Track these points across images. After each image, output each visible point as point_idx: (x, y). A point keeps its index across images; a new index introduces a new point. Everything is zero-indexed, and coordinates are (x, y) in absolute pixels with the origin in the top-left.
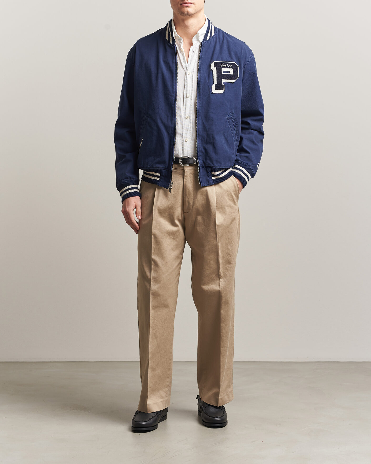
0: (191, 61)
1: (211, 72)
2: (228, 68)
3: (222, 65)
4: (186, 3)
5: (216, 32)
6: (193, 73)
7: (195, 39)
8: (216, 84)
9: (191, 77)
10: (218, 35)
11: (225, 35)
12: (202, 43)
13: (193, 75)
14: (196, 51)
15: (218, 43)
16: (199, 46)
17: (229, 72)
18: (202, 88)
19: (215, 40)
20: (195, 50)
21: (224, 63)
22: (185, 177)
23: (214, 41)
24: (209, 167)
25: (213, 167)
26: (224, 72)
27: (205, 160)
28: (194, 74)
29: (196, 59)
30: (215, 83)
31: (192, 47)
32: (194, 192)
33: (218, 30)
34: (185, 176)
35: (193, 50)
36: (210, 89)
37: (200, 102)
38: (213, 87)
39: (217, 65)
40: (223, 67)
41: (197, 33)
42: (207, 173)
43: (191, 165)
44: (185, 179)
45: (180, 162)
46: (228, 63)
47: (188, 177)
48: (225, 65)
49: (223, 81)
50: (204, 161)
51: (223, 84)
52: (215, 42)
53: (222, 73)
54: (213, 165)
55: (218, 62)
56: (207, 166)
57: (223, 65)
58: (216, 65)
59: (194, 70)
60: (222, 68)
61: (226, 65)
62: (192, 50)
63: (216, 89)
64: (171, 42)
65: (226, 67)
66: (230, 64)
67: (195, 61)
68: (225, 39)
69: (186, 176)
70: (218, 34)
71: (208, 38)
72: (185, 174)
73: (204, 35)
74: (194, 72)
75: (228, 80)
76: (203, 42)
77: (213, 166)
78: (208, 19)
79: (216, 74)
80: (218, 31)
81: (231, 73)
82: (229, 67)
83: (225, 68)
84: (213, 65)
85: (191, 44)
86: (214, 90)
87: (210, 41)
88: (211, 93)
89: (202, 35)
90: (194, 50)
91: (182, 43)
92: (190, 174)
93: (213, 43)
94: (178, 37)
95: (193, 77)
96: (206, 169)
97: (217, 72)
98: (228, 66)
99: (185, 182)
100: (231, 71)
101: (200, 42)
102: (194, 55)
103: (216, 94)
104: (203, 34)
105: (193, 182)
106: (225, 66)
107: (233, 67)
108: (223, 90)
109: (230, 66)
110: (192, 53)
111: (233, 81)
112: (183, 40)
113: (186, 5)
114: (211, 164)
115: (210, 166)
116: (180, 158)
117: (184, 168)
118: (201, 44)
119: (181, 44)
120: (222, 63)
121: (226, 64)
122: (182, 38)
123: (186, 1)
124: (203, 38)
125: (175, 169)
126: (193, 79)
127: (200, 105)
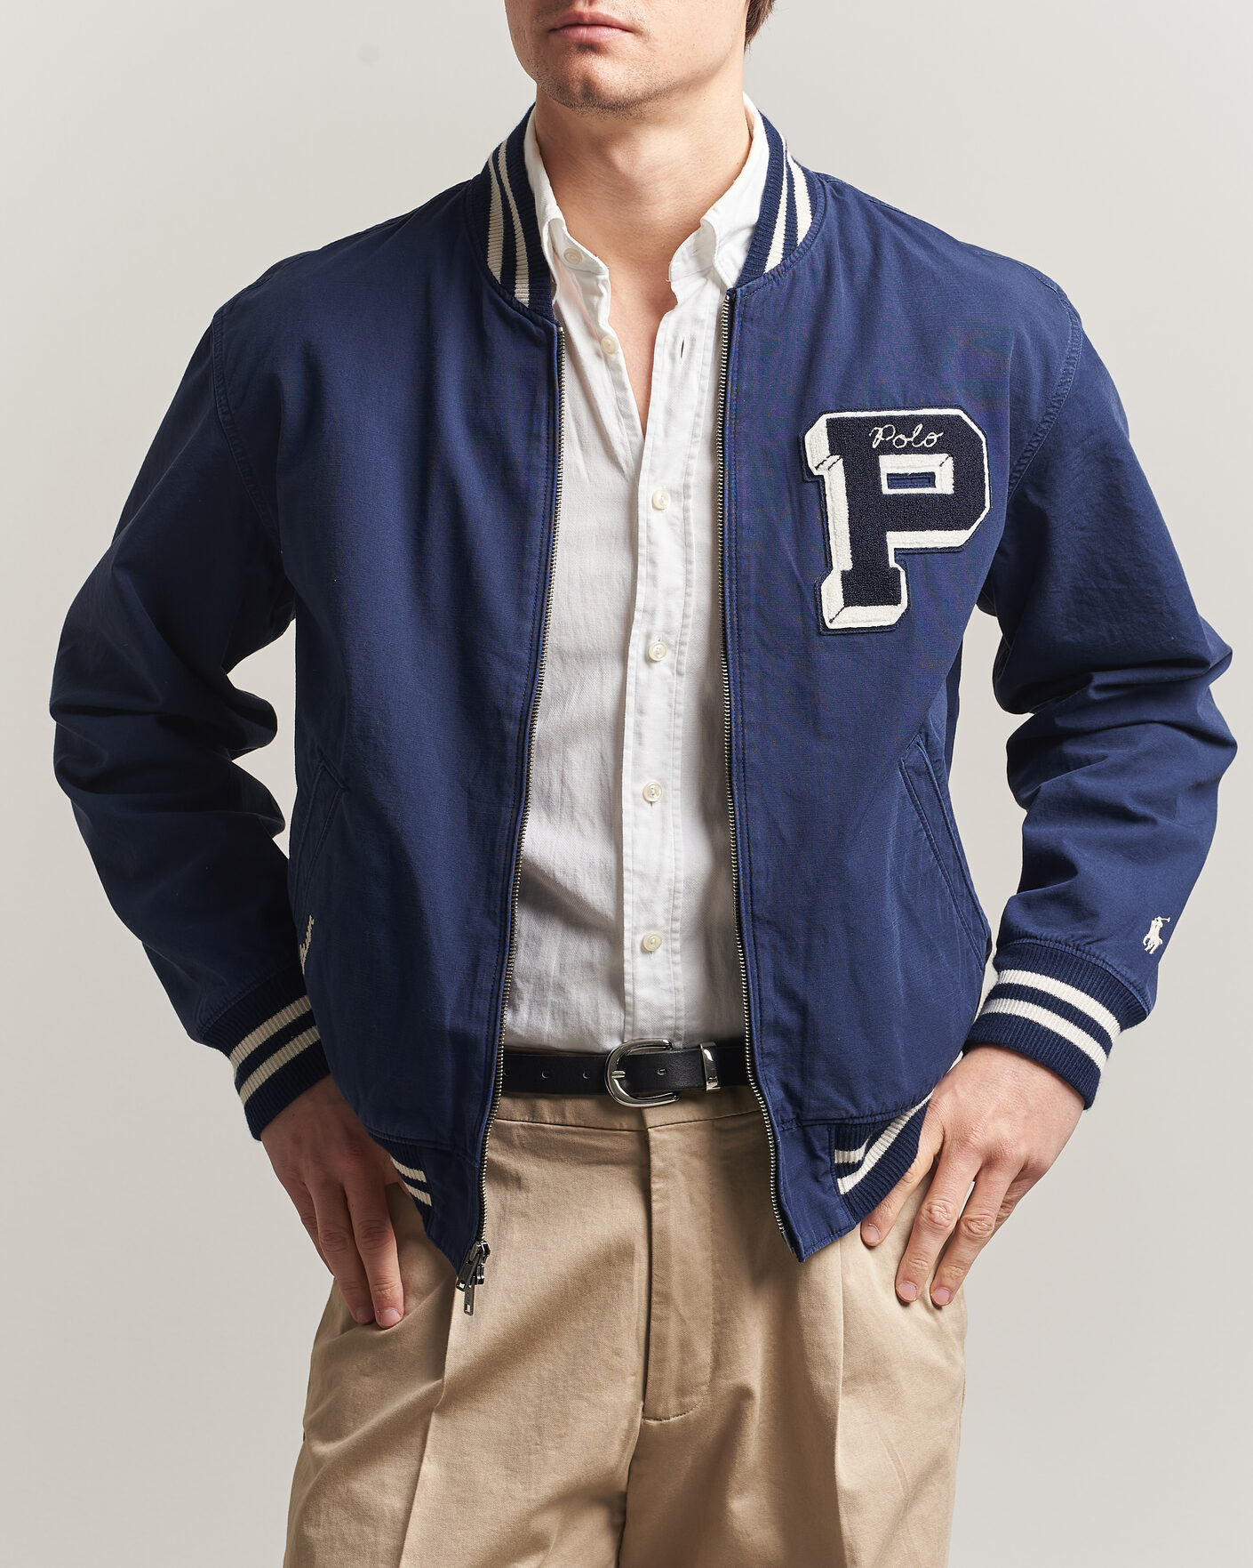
0: (669, 413)
1: (812, 488)
2: (923, 451)
3: (879, 436)
4: (580, 22)
5: (820, 209)
6: (687, 497)
7: (684, 261)
8: (848, 566)
9: (672, 524)
10: (835, 230)
11: (886, 222)
12: (732, 293)
13: (686, 510)
14: (699, 345)
15: (841, 283)
16: (714, 310)
17: (929, 479)
18: (753, 602)
19: (820, 267)
20: (693, 340)
21: (891, 419)
22: (654, 1179)
23: (813, 272)
24: (825, 1122)
25: (852, 1118)
26: (895, 480)
27: (803, 1079)
28: (691, 503)
29: (701, 403)
30: (842, 558)
31: (669, 321)
32: (717, 1275)
33: (834, 197)
34: (654, 1172)
35: (675, 338)
36: (811, 606)
37: (752, 696)
38: (832, 589)
39: (845, 440)
40: (887, 448)
41: (699, 226)
42: (812, 1155)
43: (682, 1096)
44: (654, 1197)
45: (616, 1081)
46: (918, 419)
47: (674, 1176)
48: (901, 436)
49: (897, 540)
50: (796, 1083)
51: (892, 563)
52: (821, 276)
53: (886, 490)
54: (856, 1105)
55: (852, 420)
56: (811, 1116)
57: (887, 433)
58: (841, 438)
59: (687, 474)
60: (880, 457)
61: (905, 436)
62: (670, 339)
63: (849, 601)
64: (522, 293)
65: (908, 450)
66: (932, 424)
67: (698, 415)
68: (888, 251)
69: (664, 1175)
70: (836, 224)
71: (775, 258)
72: (654, 1157)
73: (746, 234)
74: (692, 492)
75: (928, 533)
76: (740, 283)
77: (853, 1111)
78: (766, 121)
79: (845, 498)
80: (831, 201)
81: (945, 484)
82: (929, 442)
83: (899, 452)
84: (817, 441)
85: (663, 301)
86: (837, 611)
87: (787, 277)
88: (820, 634)
89: (733, 234)
90: (684, 336)
91: (600, 295)
92: (687, 1157)
93: (807, 290)
94: (574, 254)
95: (692, 521)
96: (805, 1134)
97: (848, 485)
98: (918, 440)
99: (661, 1212)
100: (943, 473)
101: (720, 284)
102: (686, 374)
103: (851, 639)
104: (740, 230)
105: (707, 1207)
106: (900, 442)
107: (954, 440)
108: (895, 600)
109: (935, 437)
110: (673, 358)
111: (956, 538)
112: (606, 276)
113: (583, 33)
114: (843, 1102)
115: (834, 1115)
116: (607, 1053)
117: (642, 1120)
118: (732, 303)
119: (596, 299)
120: (879, 421)
121: (905, 425)
122: (601, 264)
123: (581, 7)
124: (740, 258)
125: (584, 1133)
126: (687, 533)
127: (751, 717)
